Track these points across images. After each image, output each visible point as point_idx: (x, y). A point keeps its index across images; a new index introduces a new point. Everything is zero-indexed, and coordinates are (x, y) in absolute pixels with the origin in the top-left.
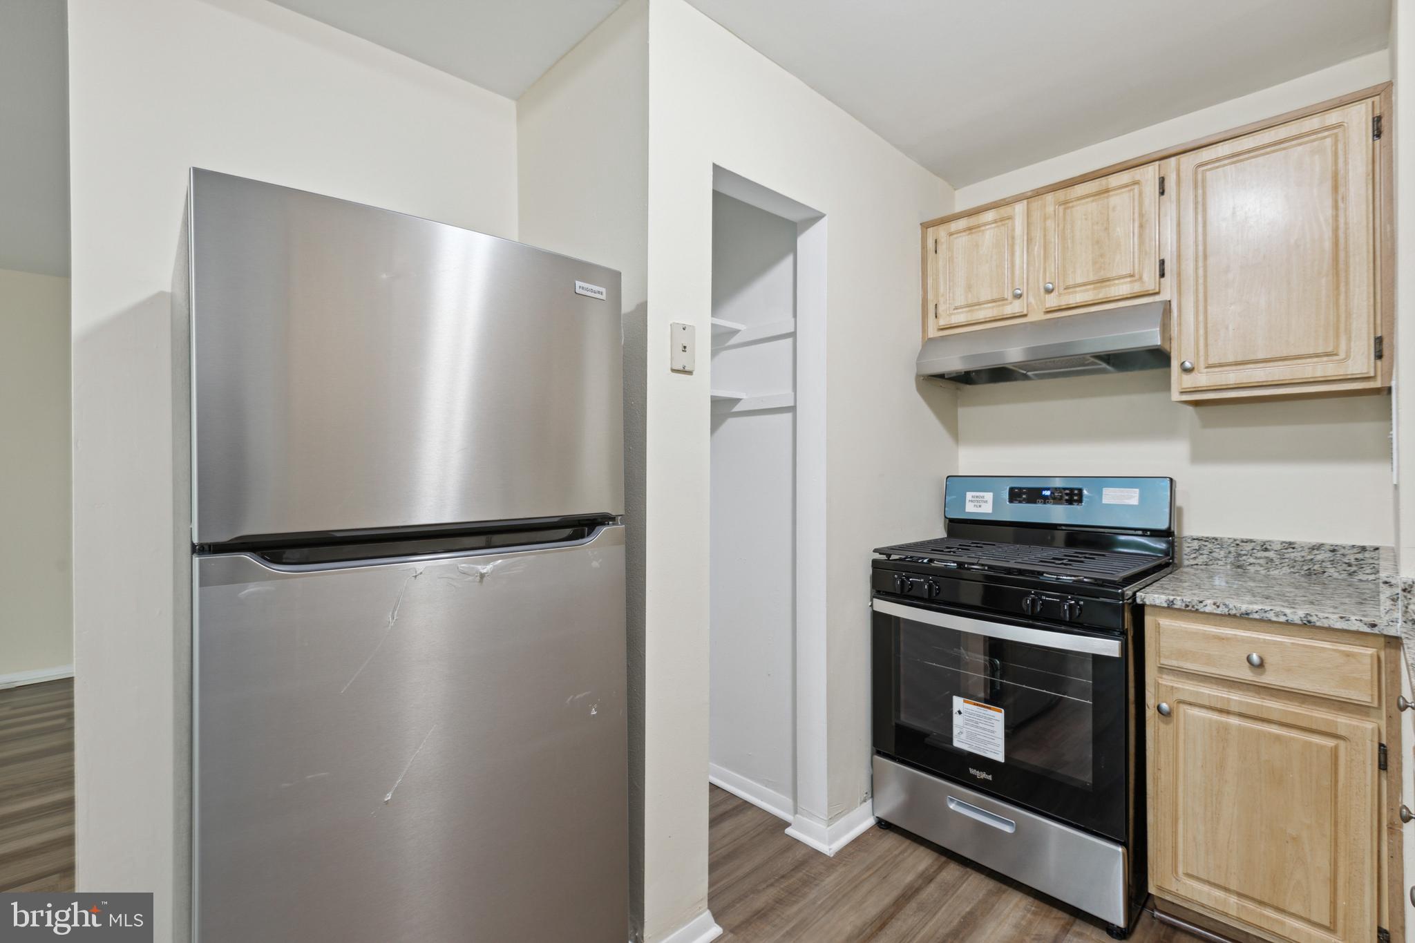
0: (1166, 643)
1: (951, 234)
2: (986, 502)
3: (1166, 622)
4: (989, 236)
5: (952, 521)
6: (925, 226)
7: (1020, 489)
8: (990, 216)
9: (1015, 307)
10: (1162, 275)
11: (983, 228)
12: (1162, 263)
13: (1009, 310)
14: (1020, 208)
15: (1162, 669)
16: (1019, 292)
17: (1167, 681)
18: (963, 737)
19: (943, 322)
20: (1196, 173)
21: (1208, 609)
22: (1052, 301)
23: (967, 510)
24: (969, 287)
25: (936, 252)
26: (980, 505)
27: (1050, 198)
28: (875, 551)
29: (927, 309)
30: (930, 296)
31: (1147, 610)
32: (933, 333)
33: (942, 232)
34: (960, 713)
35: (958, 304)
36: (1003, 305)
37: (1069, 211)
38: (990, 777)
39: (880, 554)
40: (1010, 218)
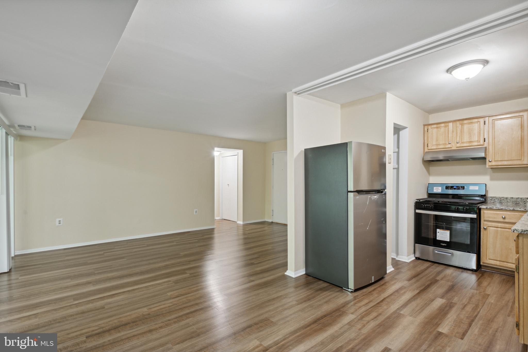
0: (486, 215)
1: (432, 128)
2: (439, 189)
3: (485, 211)
4: (442, 129)
5: (429, 194)
6: (424, 125)
7: (448, 186)
8: (443, 125)
9: (449, 146)
10: (485, 141)
11: (440, 127)
12: (485, 139)
13: (447, 146)
14: (451, 124)
15: (485, 221)
16: (450, 143)
17: (486, 223)
18: (439, 237)
19: (429, 148)
20: (492, 121)
21: (494, 208)
22: (458, 145)
23: (434, 191)
24: (437, 140)
25: (428, 132)
26: (438, 190)
27: (458, 123)
28: (416, 199)
29: (425, 145)
30: (426, 141)
31: (482, 209)
32: (426, 150)
33: (429, 127)
34: (438, 232)
35: (434, 144)
36: (446, 145)
37: (462, 126)
38: (446, 245)
39: (417, 200)
40: (448, 126)
